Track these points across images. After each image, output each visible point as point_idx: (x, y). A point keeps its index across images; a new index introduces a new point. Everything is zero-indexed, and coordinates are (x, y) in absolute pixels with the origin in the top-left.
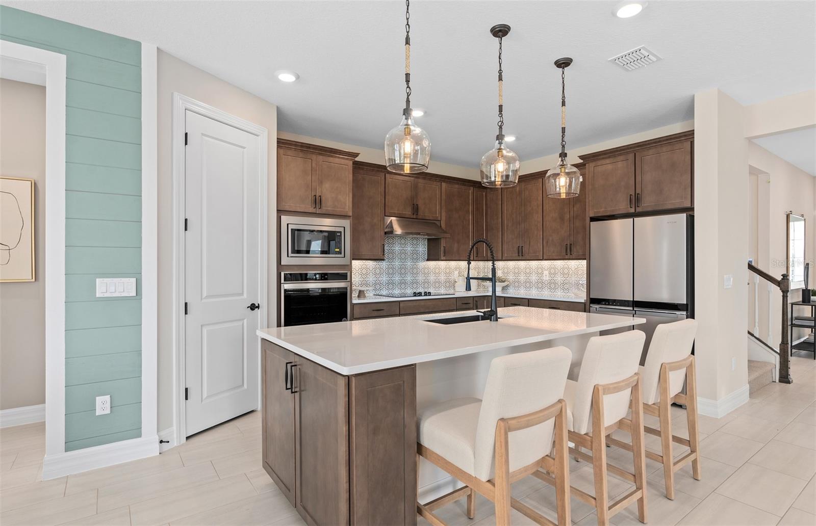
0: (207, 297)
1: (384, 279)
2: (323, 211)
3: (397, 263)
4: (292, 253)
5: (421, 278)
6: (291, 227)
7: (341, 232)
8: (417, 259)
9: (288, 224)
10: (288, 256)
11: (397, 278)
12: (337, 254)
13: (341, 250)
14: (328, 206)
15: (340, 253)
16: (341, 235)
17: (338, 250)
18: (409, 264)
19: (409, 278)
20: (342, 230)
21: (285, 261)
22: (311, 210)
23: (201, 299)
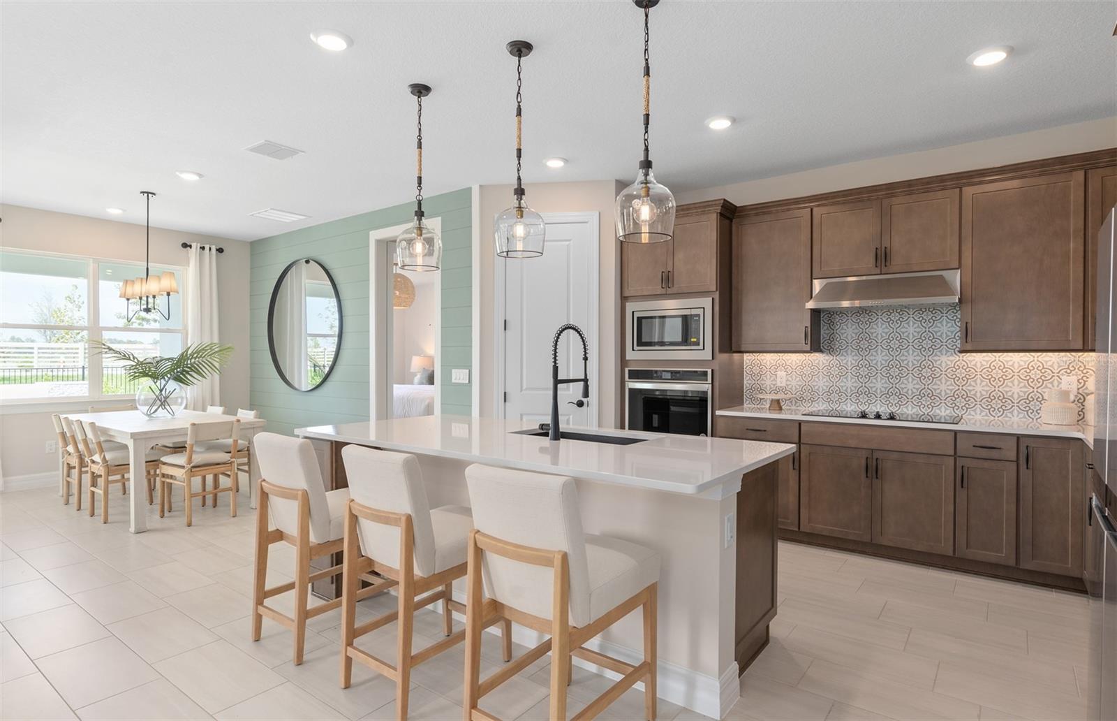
0: (526, 389)
1: (850, 383)
2: (674, 290)
3: (880, 358)
4: (637, 346)
5: (944, 387)
6: (636, 315)
7: (699, 315)
8: (933, 349)
9: (633, 312)
10: (633, 350)
11: (879, 384)
12: (693, 345)
13: (699, 339)
14: (680, 283)
15: (697, 344)
16: (699, 320)
17: (695, 340)
18: (911, 358)
19: (910, 385)
20: (700, 312)
21: (630, 355)
22: (660, 291)
23: (521, 391)
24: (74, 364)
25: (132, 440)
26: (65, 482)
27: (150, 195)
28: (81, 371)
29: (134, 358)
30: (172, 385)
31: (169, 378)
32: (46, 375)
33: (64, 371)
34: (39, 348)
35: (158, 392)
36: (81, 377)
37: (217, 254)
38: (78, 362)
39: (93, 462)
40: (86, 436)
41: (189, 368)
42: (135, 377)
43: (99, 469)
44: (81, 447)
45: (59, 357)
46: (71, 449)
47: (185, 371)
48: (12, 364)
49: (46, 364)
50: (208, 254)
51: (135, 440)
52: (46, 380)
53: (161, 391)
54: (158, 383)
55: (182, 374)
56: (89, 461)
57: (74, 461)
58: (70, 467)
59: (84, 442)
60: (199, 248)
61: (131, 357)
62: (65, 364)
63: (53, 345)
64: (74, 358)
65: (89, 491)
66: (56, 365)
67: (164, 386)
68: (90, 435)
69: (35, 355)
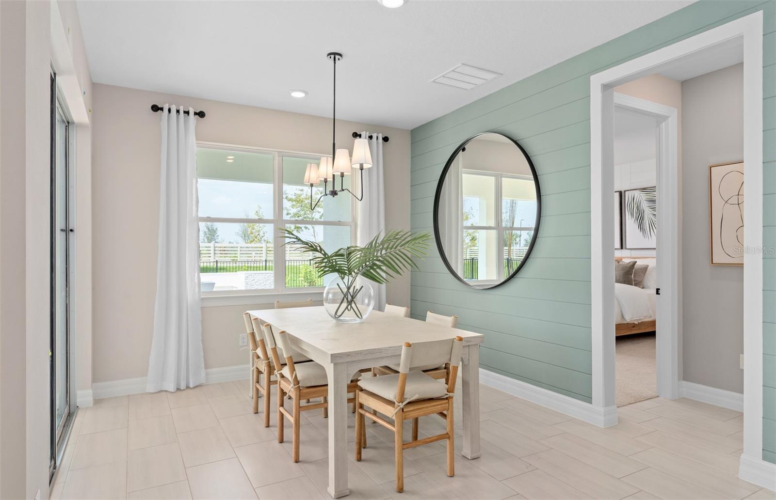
24: (260, 258)
25: (332, 364)
26: (255, 389)
27: (337, 57)
28: (264, 263)
29: (321, 249)
30: (360, 281)
31: (357, 274)
32: (244, 265)
33: (254, 263)
34: (241, 247)
35: (345, 290)
36: (264, 268)
37: (383, 143)
38: (262, 257)
39: (282, 376)
40: (276, 345)
41: (379, 261)
42: (325, 272)
43: (290, 389)
44: (270, 354)
45: (252, 254)
46: (259, 352)
47: (375, 265)
48: (228, 258)
49: (244, 258)
50: (376, 143)
51: (335, 364)
52: (245, 270)
53: (349, 288)
54: (346, 280)
55: (371, 268)
56: (278, 376)
57: (263, 367)
58: (259, 372)
59: (273, 351)
60: (368, 137)
61: (319, 248)
62: (255, 258)
63: (248, 245)
64: (260, 254)
65: (278, 411)
66: (250, 259)
67: (352, 283)
68: (280, 344)
69: (238, 252)
